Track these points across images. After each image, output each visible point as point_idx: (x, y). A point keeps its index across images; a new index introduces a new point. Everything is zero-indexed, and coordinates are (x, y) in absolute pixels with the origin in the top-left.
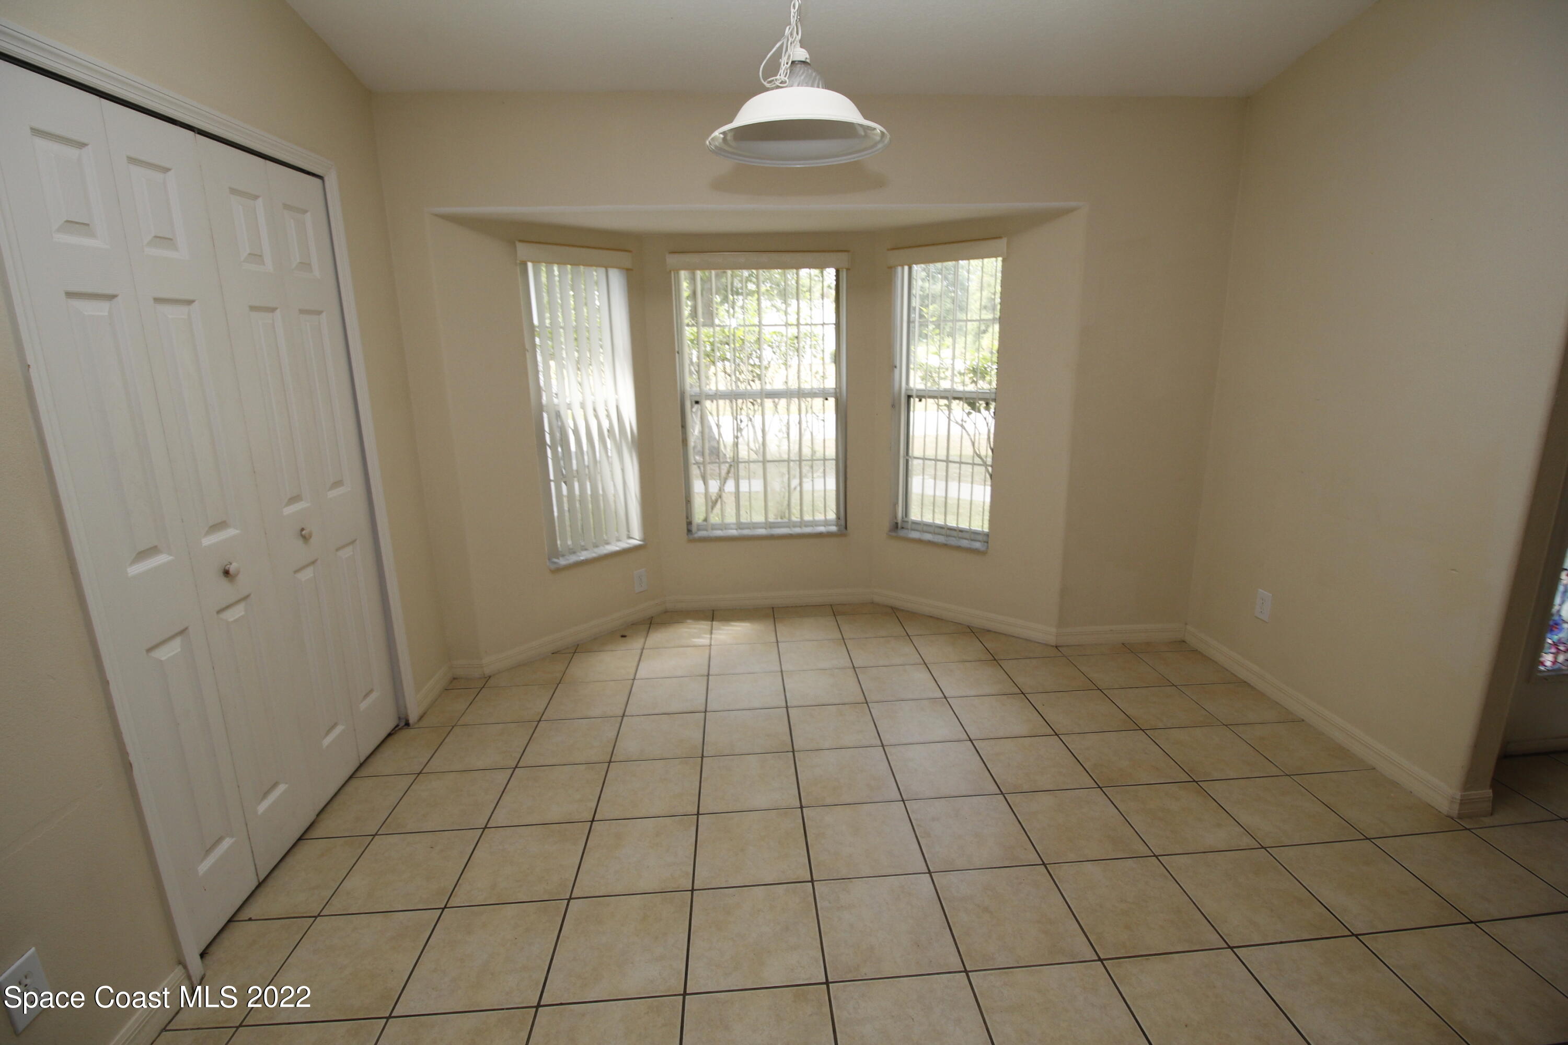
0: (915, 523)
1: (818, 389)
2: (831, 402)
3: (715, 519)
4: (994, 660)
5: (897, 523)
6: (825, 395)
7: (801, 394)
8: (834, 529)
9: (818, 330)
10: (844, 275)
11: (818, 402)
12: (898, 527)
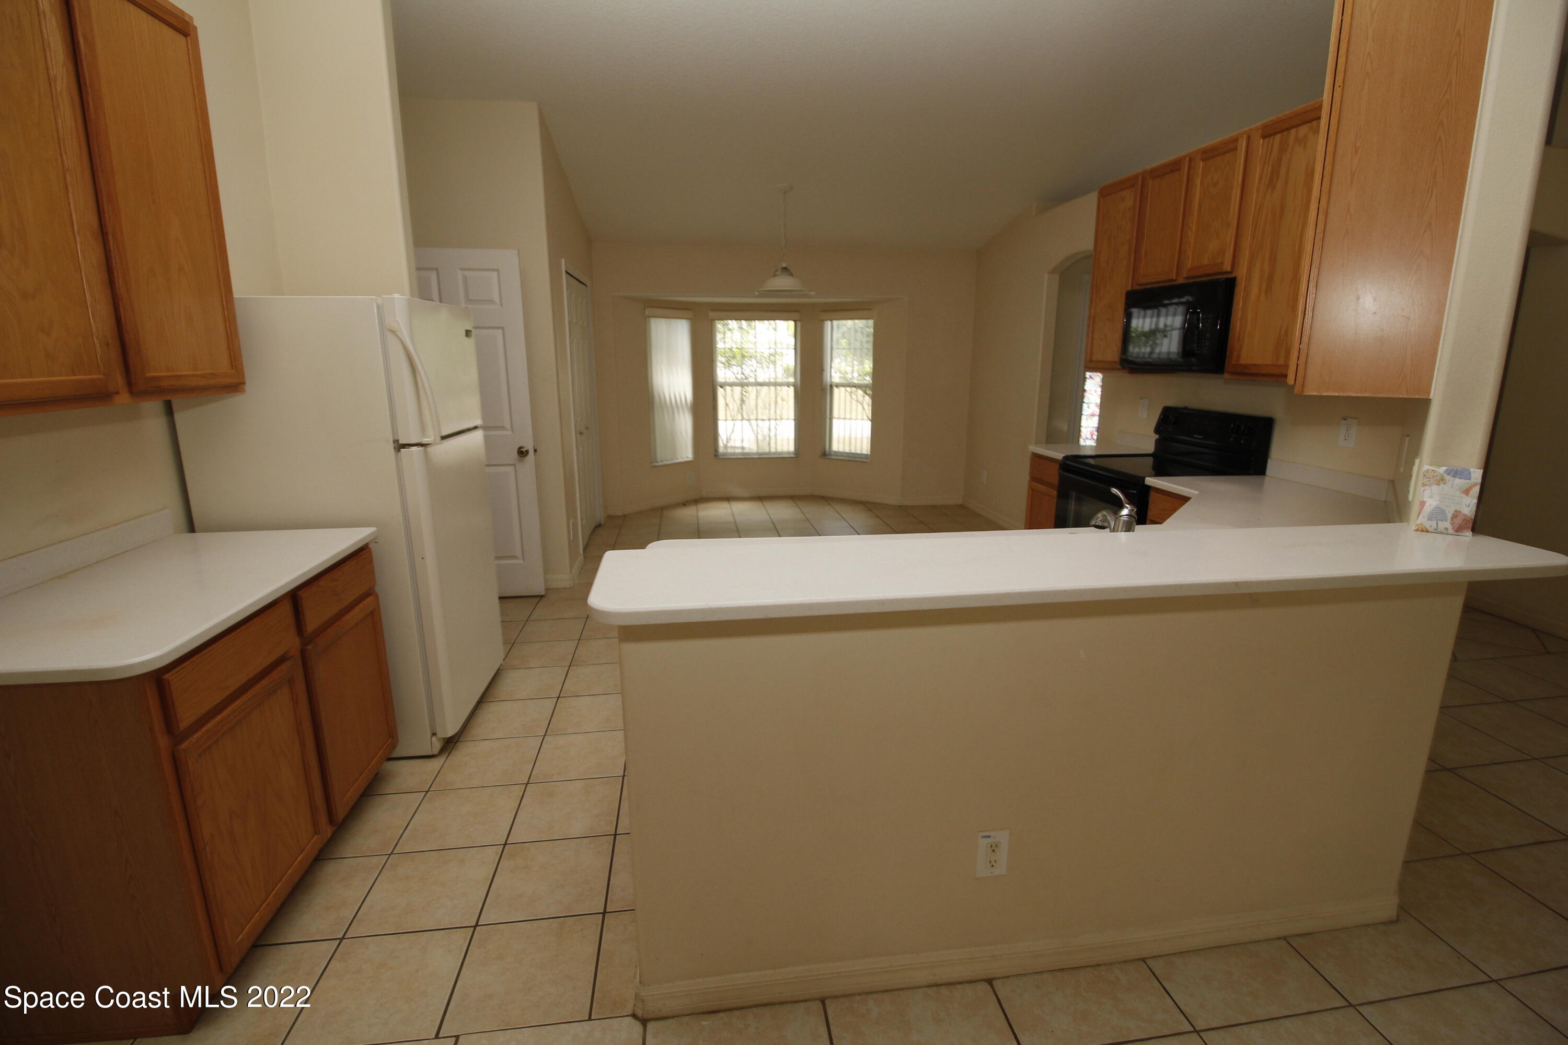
0: (835, 452)
1: (786, 382)
2: (792, 389)
3: (731, 444)
4: (869, 510)
5: (825, 452)
6: (788, 385)
7: (776, 384)
8: (793, 456)
9: (785, 351)
10: (799, 323)
11: (785, 388)
12: (826, 454)
